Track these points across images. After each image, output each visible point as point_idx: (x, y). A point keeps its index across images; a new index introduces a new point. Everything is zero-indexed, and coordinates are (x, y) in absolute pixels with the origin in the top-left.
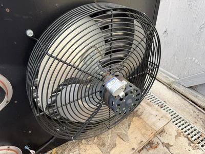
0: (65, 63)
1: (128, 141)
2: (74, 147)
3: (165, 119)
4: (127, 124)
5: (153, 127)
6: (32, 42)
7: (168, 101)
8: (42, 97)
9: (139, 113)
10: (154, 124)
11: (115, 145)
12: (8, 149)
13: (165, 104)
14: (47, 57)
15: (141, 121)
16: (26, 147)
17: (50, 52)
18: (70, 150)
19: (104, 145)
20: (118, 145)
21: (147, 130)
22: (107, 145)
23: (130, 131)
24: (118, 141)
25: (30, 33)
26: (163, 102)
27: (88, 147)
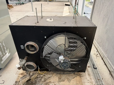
0: (50, 47)
1: (69, 82)
2: (51, 74)
3: (91, 83)
4: (74, 77)
5: (83, 83)
6: (46, 39)
7: (105, 79)
8: (44, 54)
9: (82, 76)
10: (84, 82)
11: (64, 81)
12: (34, 64)
13: (102, 80)
14: (47, 45)
15: (80, 79)
16: (38, 66)
17: (48, 44)
18: (50, 74)
19: (60, 79)
20: (65, 82)
21: (80, 83)
22: (61, 79)
23: (72, 80)
24: (66, 80)
25: (45, 37)
26: (101, 78)
27: (55, 77)
